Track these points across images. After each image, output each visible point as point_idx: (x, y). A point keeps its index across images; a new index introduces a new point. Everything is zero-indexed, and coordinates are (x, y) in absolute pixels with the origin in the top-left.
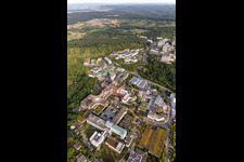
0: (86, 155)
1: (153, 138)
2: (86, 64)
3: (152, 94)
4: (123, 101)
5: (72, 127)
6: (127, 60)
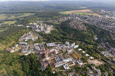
4: (57, 53)
5: (54, 72)
6: (33, 39)
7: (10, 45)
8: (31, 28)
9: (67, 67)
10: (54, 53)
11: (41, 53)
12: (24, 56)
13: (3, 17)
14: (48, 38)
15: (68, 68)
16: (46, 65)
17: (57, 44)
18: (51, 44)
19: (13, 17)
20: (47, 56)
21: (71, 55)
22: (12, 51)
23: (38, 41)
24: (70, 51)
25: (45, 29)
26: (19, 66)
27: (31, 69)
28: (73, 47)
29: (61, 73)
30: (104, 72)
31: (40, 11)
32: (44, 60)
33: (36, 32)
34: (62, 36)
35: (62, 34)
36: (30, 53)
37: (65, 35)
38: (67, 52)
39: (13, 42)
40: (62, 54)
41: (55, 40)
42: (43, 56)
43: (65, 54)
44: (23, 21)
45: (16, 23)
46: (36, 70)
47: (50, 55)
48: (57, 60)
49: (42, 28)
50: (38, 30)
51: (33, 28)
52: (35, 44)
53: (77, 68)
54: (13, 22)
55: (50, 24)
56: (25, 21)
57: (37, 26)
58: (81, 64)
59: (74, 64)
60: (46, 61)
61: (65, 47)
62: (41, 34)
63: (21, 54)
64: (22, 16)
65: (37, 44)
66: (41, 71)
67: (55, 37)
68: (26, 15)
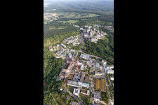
0: (75, 101)
1: (101, 84)
2: (51, 50)
3: (93, 62)
4: (82, 69)
5: (61, 89)
6: (74, 44)
9: (77, 92)
11: (67, 62)
13: (72, 15)
14: (89, 47)
16: (62, 77)
17: (92, 58)
18: (85, 56)
19: (79, 16)
20: (69, 68)
21: (95, 80)
23: (77, 48)
24: (98, 75)
25: (95, 35)
28: (107, 71)
32: (64, 71)
33: (83, 37)
41: (95, 52)
45: (75, 24)
48: (76, 77)
50: (86, 36)
51: (85, 31)
52: (72, 50)
59: (88, 94)
65: (74, 51)
67: (97, 49)
68: (91, 16)
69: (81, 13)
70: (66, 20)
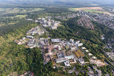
1: (79, 53)
3: (64, 42)
4: (60, 49)
5: (54, 68)
6: (40, 34)
7: (19, 37)
8: (39, 23)
9: (67, 63)
10: (57, 48)
11: (45, 48)
12: (29, 49)
13: (16, 11)
14: (54, 34)
15: (68, 65)
17: (62, 40)
18: (55, 40)
19: (25, 11)
20: (50, 51)
21: (74, 53)
22: (20, 43)
23: (44, 36)
24: (73, 49)
25: (53, 24)
26: (24, 57)
27: (34, 61)
28: (77, 45)
29: (61, 69)
30: (106, 73)
31: (50, 7)
32: (46, 54)
33: (43, 27)
34: (68, 32)
35: (69, 30)
36: (35, 46)
37: (71, 32)
38: (70, 49)
39: (21, 35)
40: (64, 51)
41: (60, 36)
42: (47, 51)
43: (67, 51)
44: (33, 15)
45: (26, 17)
46: (38, 63)
47: (53, 50)
48: (59, 56)
49: (49, 23)
50: (45, 26)
51: (41, 22)
52: (41, 39)
53: (77, 66)
54: (24, 16)
55: (58, 20)
56: (34, 16)
57: (45, 22)
58: (83, 62)
59: (75, 62)
60: (49, 56)
61: (69, 44)
62: (48, 29)
63: (27, 47)
64: (33, 11)
65: (43, 39)
66: (42, 64)
67: (60, 33)
68: (37, 10)
69: (25, 8)
70: (12, 15)
